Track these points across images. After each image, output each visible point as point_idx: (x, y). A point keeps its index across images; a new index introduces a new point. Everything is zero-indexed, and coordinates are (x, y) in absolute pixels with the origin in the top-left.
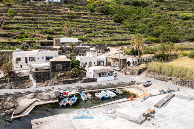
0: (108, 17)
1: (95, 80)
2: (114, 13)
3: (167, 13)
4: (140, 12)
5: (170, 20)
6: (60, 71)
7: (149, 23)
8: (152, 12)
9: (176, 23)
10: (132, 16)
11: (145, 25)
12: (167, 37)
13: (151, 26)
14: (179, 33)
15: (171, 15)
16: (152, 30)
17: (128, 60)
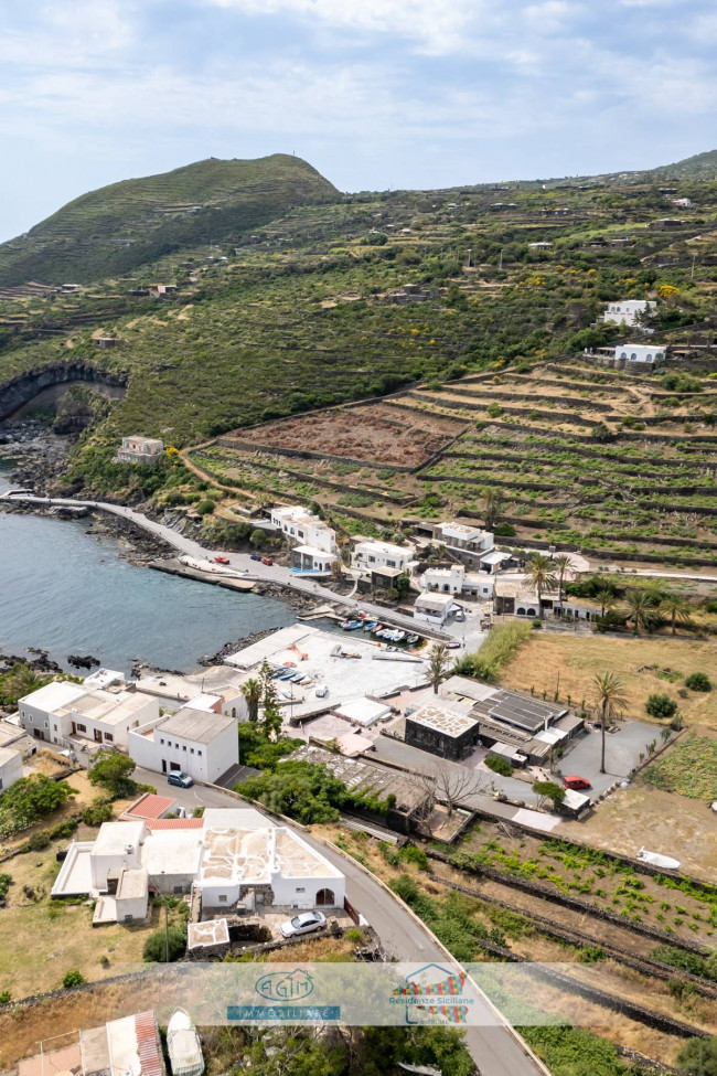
6: (380, 587)
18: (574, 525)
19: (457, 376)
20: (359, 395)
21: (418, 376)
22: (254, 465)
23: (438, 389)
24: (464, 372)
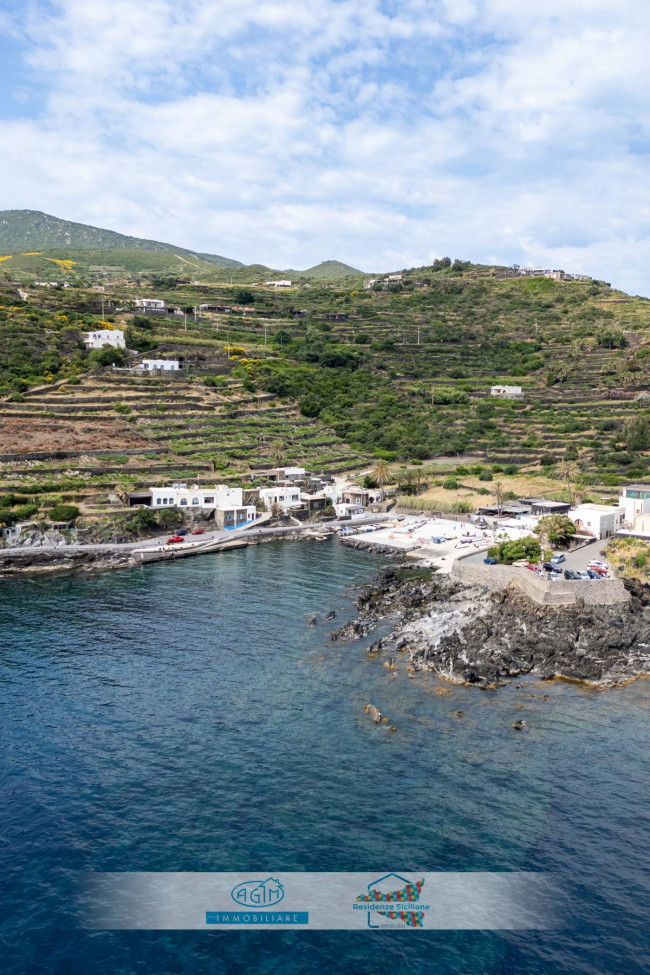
0: (287, 403)
1: (349, 518)
2: (299, 394)
3: (405, 388)
4: (347, 385)
5: (413, 407)
6: (317, 509)
7: (373, 417)
8: (373, 384)
9: (423, 414)
10: (335, 399)
11: (365, 422)
12: (410, 450)
13: (377, 425)
14: (430, 439)
15: (413, 394)
16: (382, 435)
17: (370, 496)
19: (23, 389)
23: (22, 400)
24: (26, 386)
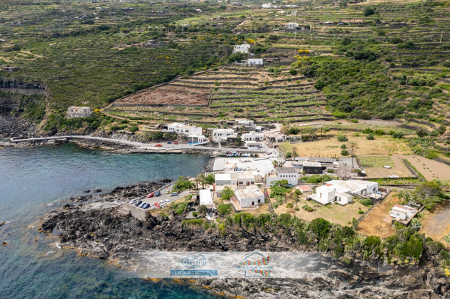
0: (310, 81)
1: (246, 148)
3: (394, 74)
6: (231, 142)
8: (375, 71)
18: (271, 115)
19: (191, 73)
20: (158, 82)
21: (178, 74)
22: (140, 111)
23: (187, 78)
24: (194, 72)
